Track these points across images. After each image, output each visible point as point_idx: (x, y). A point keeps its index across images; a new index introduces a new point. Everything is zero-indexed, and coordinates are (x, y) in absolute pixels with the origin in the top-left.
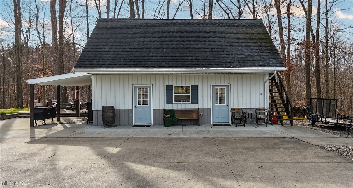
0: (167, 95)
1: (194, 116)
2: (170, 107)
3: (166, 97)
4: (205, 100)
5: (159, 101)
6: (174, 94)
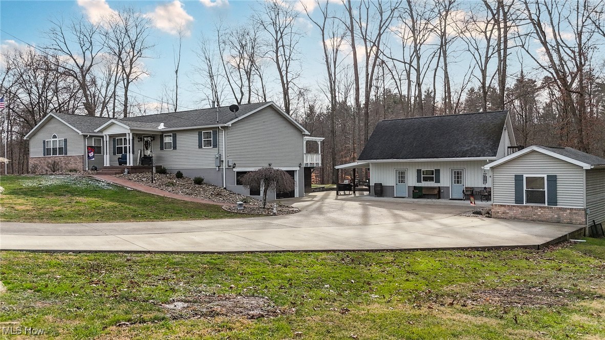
1: (437, 192)
2: (419, 185)
3: (416, 178)
4: (445, 180)
5: (412, 180)
6: (422, 176)
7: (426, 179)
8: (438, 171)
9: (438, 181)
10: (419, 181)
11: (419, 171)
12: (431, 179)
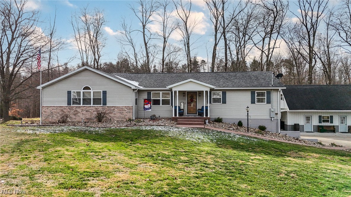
0: (319, 120)
1: (332, 129)
2: (320, 124)
3: (318, 120)
4: (336, 122)
5: (315, 122)
6: (322, 119)
7: (324, 121)
8: (332, 117)
9: (332, 122)
10: (320, 122)
11: (320, 117)
12: (328, 121)
